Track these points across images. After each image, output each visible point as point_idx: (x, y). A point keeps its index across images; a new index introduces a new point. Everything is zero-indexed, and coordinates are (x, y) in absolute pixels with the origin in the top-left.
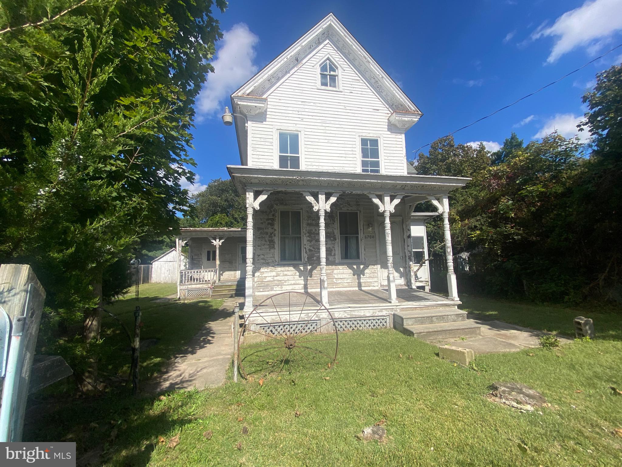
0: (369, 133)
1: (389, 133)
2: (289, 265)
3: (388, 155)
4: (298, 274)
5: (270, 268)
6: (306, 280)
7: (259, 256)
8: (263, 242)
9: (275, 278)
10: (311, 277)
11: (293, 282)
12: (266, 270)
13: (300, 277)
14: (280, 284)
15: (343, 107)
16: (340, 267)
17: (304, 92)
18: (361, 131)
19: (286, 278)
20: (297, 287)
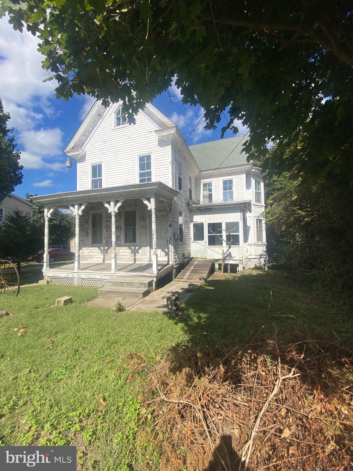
0: (144, 151)
1: (159, 147)
2: (95, 246)
3: (158, 165)
4: (100, 252)
5: (87, 248)
6: (104, 256)
7: (81, 241)
8: (83, 233)
9: (89, 254)
10: (107, 254)
11: (97, 256)
12: (85, 249)
13: (101, 254)
14: (91, 257)
16: (124, 248)
17: (105, 135)
18: (139, 151)
19: (95, 254)
20: (99, 259)
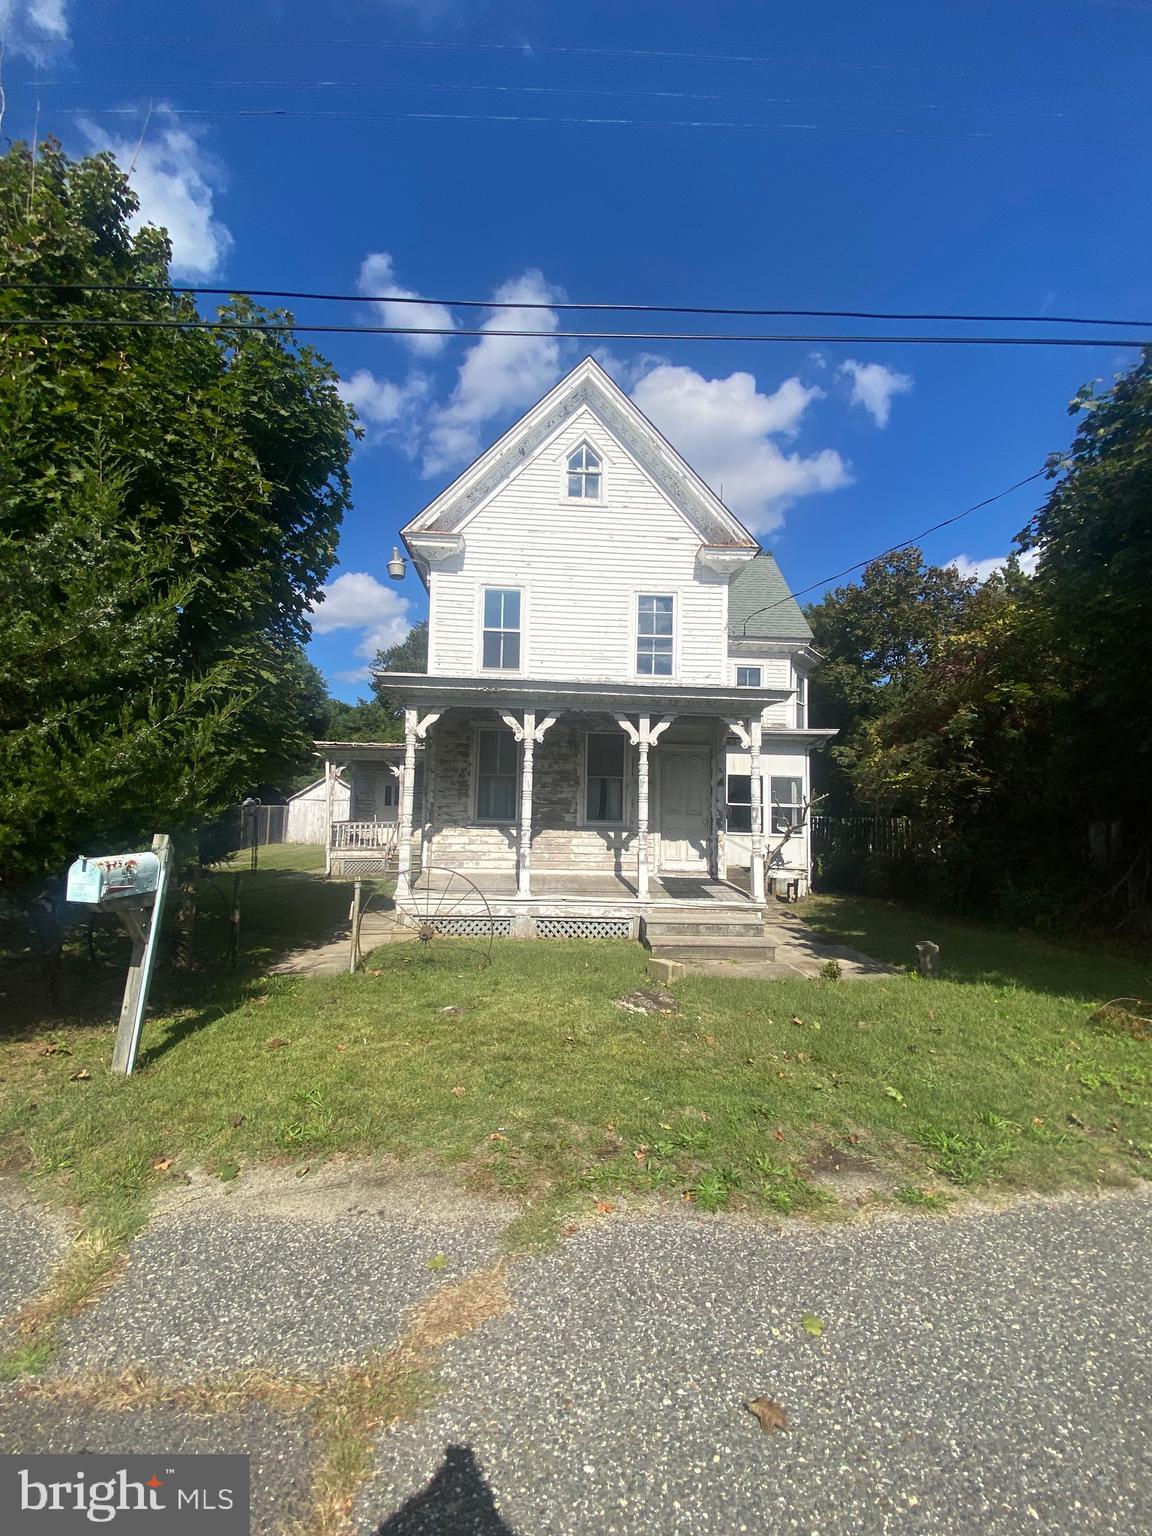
0: (656, 586)
1: (697, 583)
2: (491, 826)
3: (692, 626)
4: (507, 842)
5: (459, 830)
7: (440, 808)
8: (449, 785)
9: (468, 847)
11: (497, 856)
12: (452, 833)
13: (510, 847)
14: (476, 857)
15: (608, 538)
16: (584, 834)
17: (534, 511)
18: (638, 581)
19: (486, 848)
20: (504, 864)
